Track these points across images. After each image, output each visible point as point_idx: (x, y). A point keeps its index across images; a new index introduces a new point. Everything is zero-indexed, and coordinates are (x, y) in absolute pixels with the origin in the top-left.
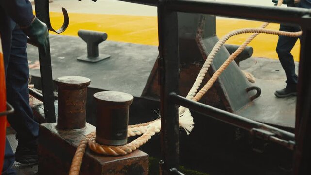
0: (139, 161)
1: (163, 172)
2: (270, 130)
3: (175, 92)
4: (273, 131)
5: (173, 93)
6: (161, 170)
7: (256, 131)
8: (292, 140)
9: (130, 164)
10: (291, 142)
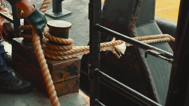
0: (75, 63)
1: (90, 71)
2: (158, 51)
3: (99, 24)
4: (159, 52)
5: (98, 24)
6: (89, 70)
7: (150, 51)
8: (172, 58)
9: (69, 65)
10: (171, 59)
